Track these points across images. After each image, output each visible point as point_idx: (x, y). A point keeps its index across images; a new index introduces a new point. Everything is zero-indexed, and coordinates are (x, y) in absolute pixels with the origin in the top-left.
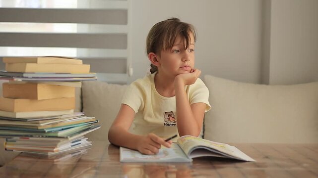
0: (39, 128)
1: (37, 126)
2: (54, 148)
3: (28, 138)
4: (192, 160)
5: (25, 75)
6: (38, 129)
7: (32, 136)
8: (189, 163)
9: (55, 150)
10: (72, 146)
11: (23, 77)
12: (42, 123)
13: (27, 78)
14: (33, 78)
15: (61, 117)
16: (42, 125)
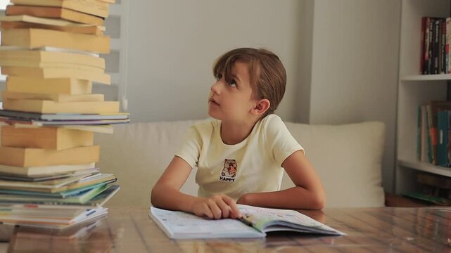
0: (53, 191)
1: (50, 189)
2: (70, 219)
3: (36, 207)
4: (265, 235)
5: (43, 117)
6: (51, 193)
7: (42, 203)
8: (261, 238)
9: (71, 221)
10: (88, 215)
11: (40, 120)
12: (58, 184)
13: (46, 120)
14: (54, 121)
15: (73, 175)
16: (57, 187)
